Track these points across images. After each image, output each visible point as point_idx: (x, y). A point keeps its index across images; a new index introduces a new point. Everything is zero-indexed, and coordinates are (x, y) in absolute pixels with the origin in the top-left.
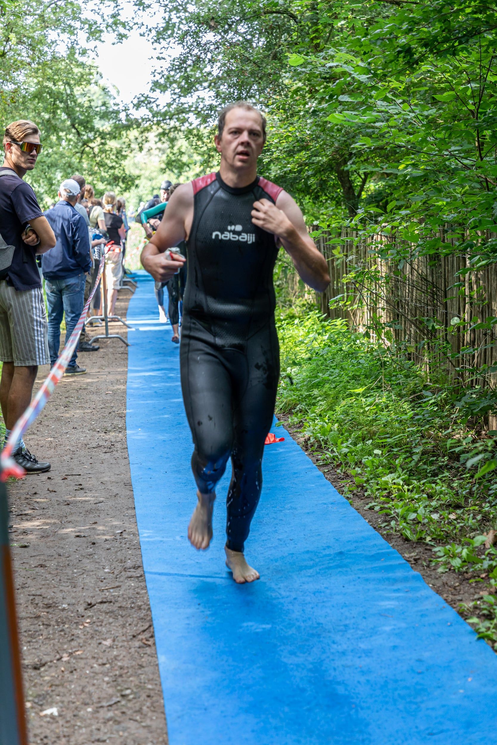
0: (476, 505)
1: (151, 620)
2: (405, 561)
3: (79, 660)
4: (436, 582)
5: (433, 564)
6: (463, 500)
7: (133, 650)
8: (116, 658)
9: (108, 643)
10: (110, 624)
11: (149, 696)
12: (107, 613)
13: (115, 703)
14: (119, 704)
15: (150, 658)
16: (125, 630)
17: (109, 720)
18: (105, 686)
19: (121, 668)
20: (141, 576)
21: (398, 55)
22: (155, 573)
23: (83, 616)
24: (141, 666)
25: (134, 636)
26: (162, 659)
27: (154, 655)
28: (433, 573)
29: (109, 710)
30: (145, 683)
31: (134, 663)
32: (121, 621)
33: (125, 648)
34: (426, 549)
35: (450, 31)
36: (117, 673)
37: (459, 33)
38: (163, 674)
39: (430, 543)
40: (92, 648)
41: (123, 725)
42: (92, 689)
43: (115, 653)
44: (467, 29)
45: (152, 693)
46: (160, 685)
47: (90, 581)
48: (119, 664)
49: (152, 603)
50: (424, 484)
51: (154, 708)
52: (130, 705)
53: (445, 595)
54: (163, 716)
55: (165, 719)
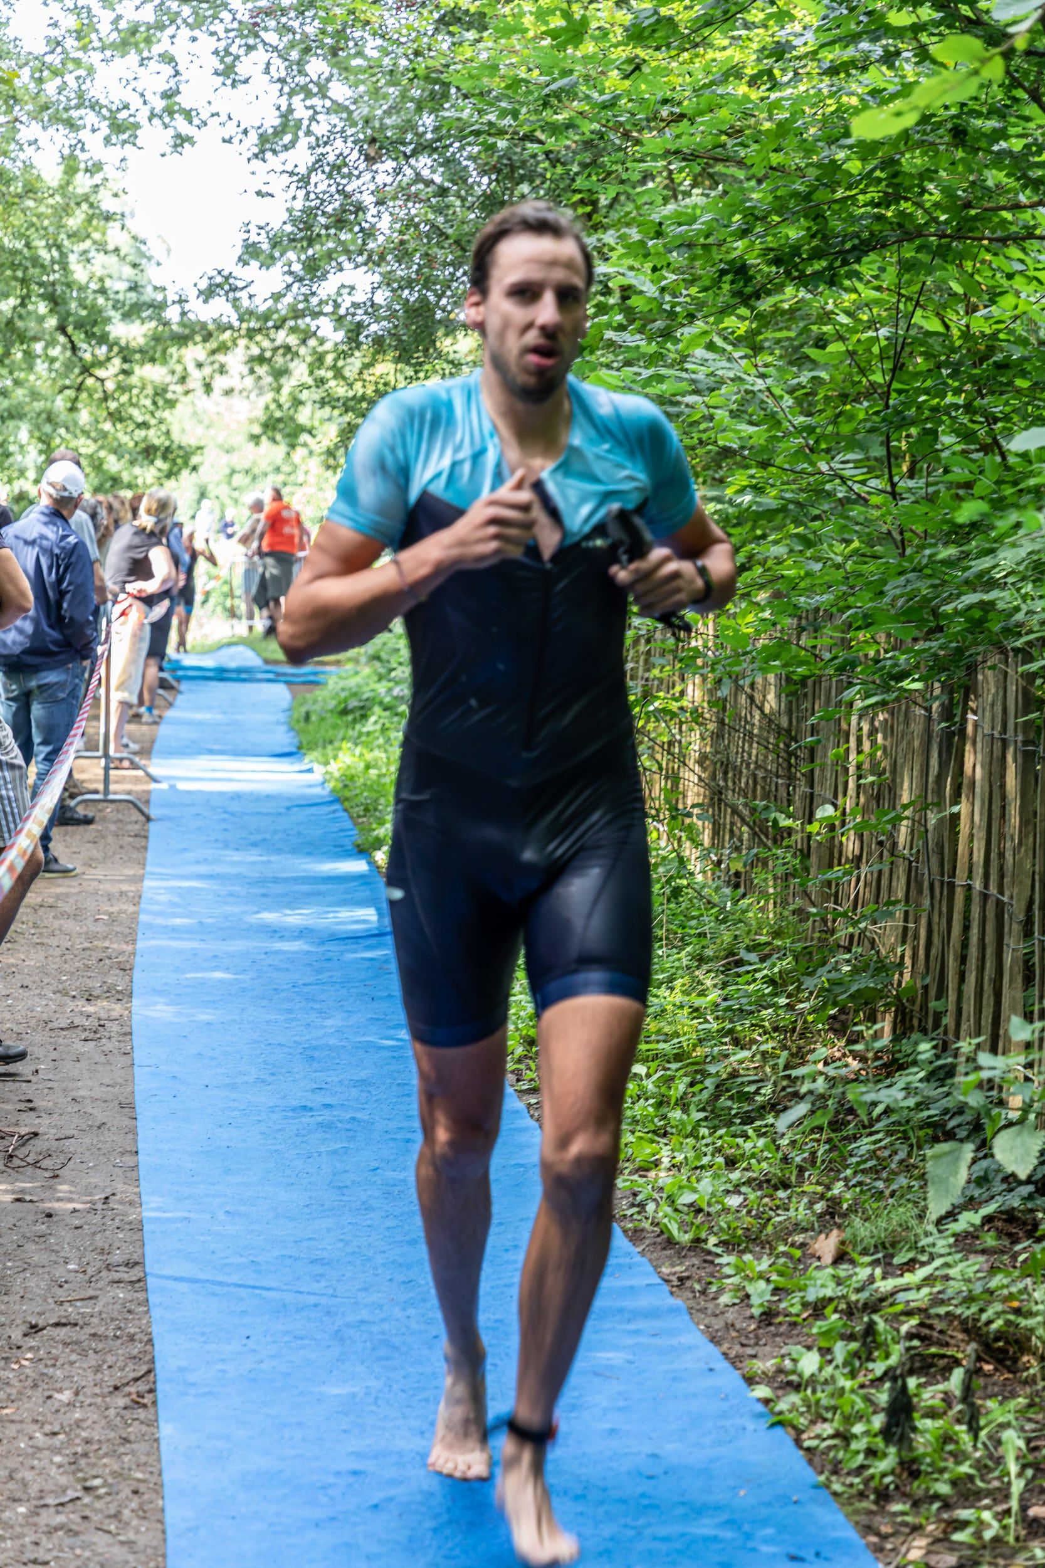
0: (818, 1183)
1: (152, 1361)
2: (659, 1281)
3: (8, 1425)
4: (713, 1320)
5: (714, 1288)
6: (795, 1173)
7: (112, 1412)
8: (78, 1424)
9: (65, 1396)
10: (72, 1363)
11: (135, 1492)
12: (66, 1344)
13: (72, 1501)
14: (78, 1503)
15: (144, 1428)
16: (99, 1376)
17: (56, 1529)
18: (53, 1471)
19: (87, 1442)
20: (139, 1281)
21: (720, 276)
22: (168, 1278)
23: (19, 1348)
24: (126, 1440)
25: (116, 1388)
26: (167, 1430)
27: (153, 1423)
28: (710, 1305)
29: (58, 1512)
30: (130, 1469)
31: (112, 1435)
32: (93, 1360)
33: (98, 1407)
34: (705, 1261)
35: (825, 238)
36: (79, 1450)
37: (843, 242)
38: (165, 1457)
39: (715, 1249)
40: (33, 1404)
41: (83, 1537)
42: (29, 1475)
43: (77, 1415)
44: (858, 237)
45: (142, 1488)
46: (160, 1475)
47: (37, 1284)
48: (84, 1434)
49: (155, 1330)
50: (720, 1137)
51: (142, 1513)
52: (98, 1505)
53: (726, 1346)
54: (159, 1526)
55: (164, 1532)
